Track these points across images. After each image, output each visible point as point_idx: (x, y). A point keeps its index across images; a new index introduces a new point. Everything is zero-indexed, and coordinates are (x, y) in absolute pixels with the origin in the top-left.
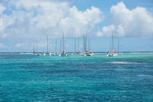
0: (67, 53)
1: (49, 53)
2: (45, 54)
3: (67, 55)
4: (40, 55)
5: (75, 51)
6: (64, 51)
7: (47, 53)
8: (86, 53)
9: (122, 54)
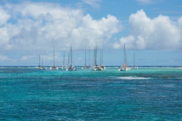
0: (75, 67)
1: (55, 67)
2: (51, 68)
3: (74, 69)
4: (46, 69)
5: (85, 65)
6: (71, 65)
7: (53, 67)
8: (97, 67)
9: (138, 68)
